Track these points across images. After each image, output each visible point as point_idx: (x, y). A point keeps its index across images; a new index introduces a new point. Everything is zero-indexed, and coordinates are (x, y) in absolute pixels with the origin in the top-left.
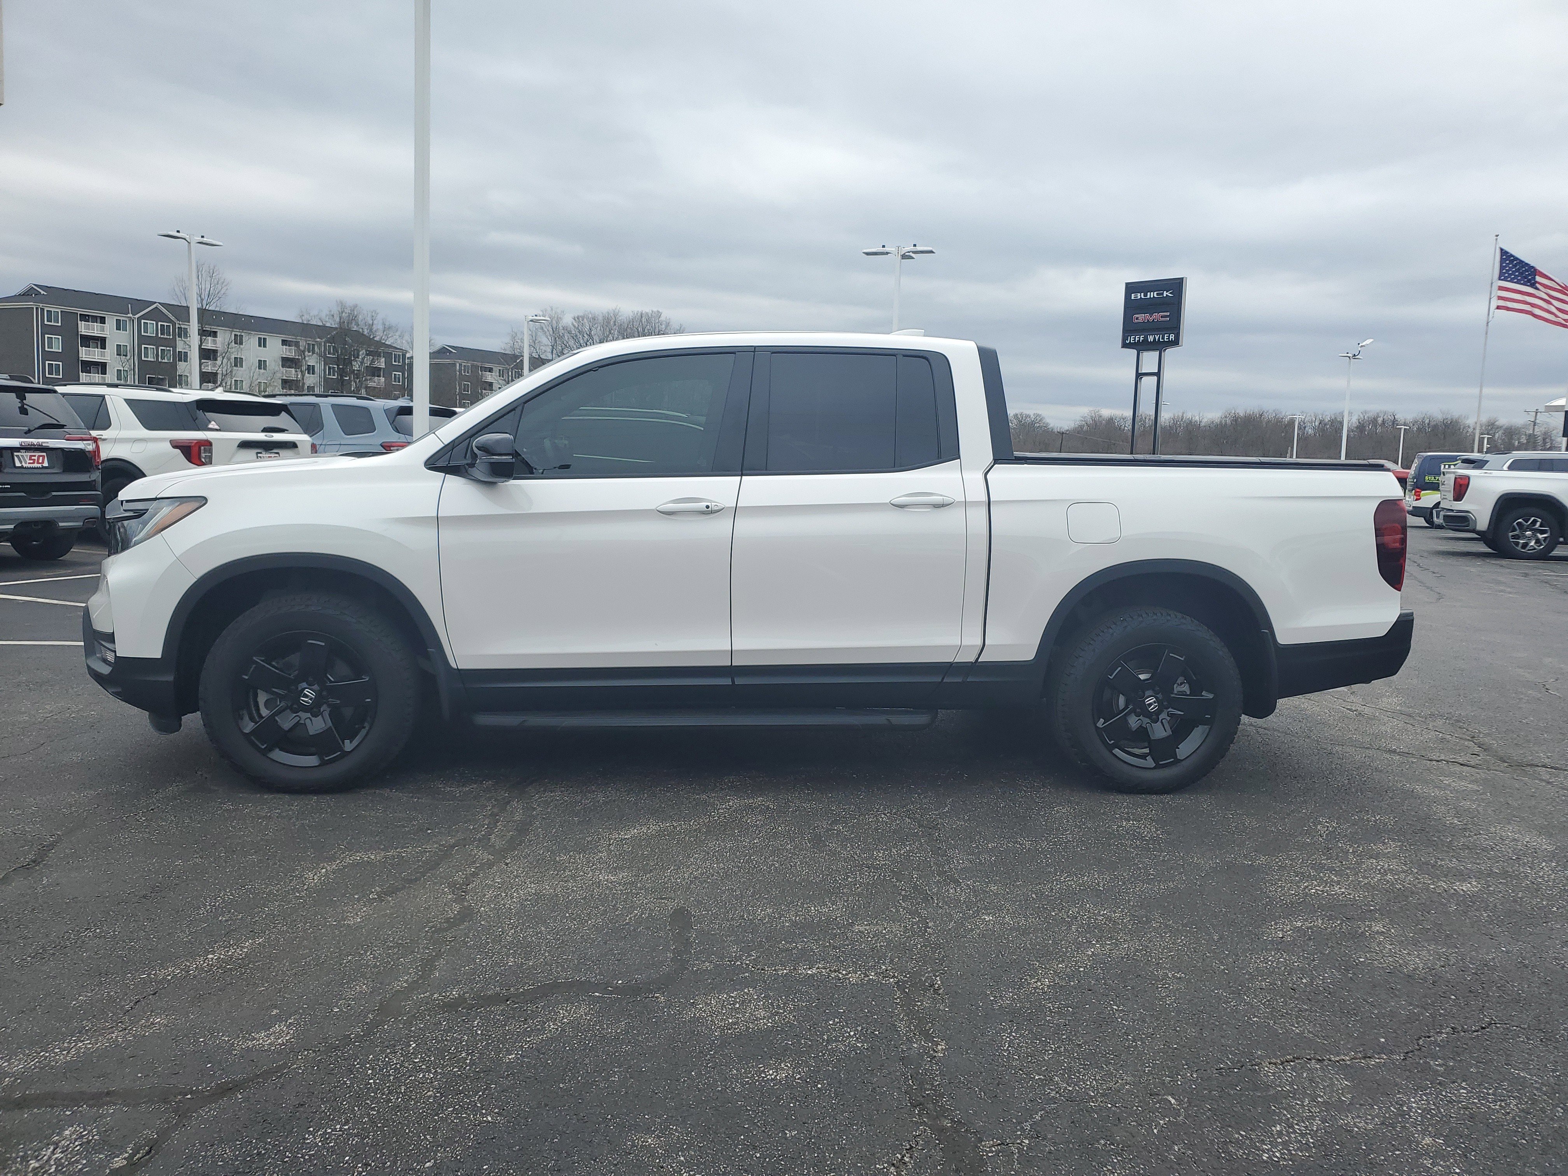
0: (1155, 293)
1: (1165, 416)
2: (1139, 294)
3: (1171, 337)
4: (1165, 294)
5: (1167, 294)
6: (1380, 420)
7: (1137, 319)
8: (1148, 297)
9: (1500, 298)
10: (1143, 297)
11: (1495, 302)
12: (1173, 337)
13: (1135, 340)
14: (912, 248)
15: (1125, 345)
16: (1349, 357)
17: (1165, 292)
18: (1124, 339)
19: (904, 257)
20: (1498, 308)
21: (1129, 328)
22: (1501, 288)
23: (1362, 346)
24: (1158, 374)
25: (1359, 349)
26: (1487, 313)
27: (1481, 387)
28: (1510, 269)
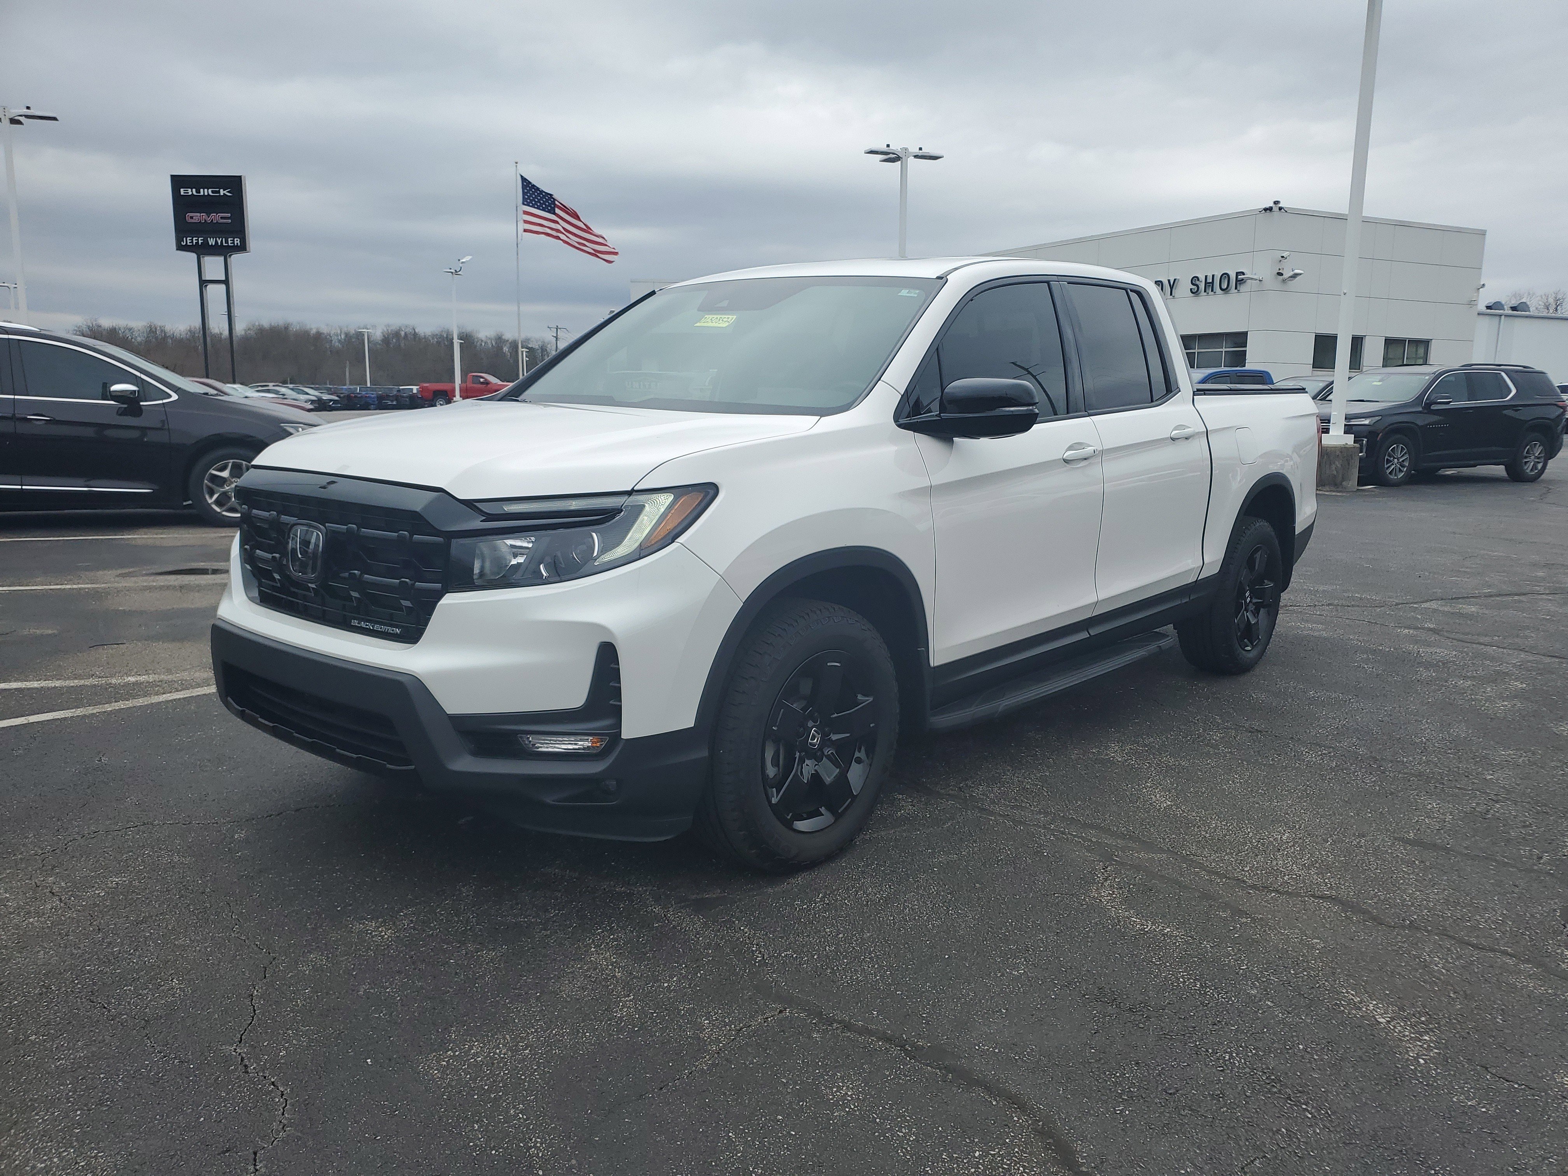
0: (210, 190)
1: (240, 328)
2: (190, 190)
3: (236, 242)
4: (222, 192)
5: (225, 192)
6: (403, 333)
7: (192, 218)
8: (202, 193)
9: (526, 222)
10: (195, 193)
11: (522, 226)
12: (238, 242)
13: (192, 242)
14: (25, 111)
15: (180, 247)
16: (452, 273)
17: (221, 190)
18: (179, 240)
19: (13, 121)
20: (525, 231)
21: (183, 229)
22: (526, 213)
23: (462, 263)
24: (226, 282)
25: (461, 265)
26: (515, 235)
27: (519, 303)
28: (531, 196)
